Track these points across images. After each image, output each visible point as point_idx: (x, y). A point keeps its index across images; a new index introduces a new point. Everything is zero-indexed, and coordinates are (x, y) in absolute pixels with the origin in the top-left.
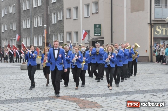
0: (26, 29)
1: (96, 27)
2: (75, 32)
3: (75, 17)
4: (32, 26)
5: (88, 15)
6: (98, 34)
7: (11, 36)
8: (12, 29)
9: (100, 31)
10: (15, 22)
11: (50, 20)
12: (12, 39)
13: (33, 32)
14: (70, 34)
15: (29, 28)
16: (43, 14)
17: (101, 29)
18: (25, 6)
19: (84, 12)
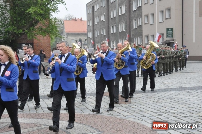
0: (113, 34)
1: (169, 31)
2: (151, 35)
3: (151, 22)
4: (118, 31)
5: (163, 20)
6: (170, 36)
8: (103, 34)
9: (172, 34)
10: (105, 28)
11: (132, 25)
13: (118, 36)
14: (147, 37)
15: (116, 33)
16: (126, 21)
17: (173, 32)
18: (113, 14)
19: (158, 18)
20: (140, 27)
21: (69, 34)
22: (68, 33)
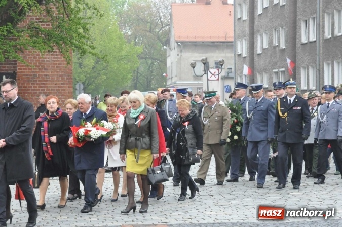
0: (308, 45)
4: (321, 36)
7: (276, 63)
8: (278, 46)
10: (285, 27)
12: (276, 70)
13: (321, 52)
15: (315, 42)
21: (185, 45)
22: (182, 42)
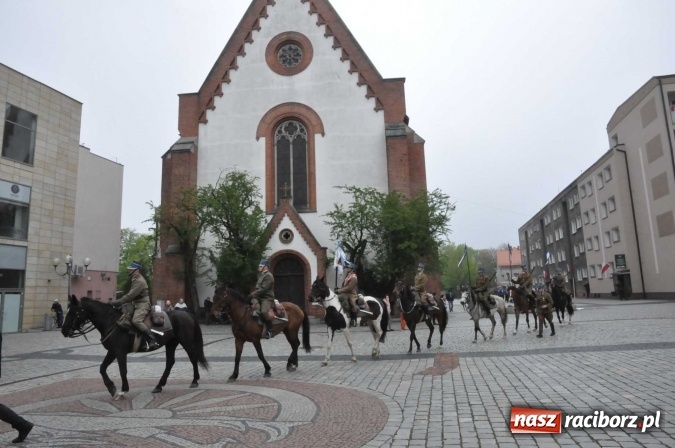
1: (618, 258)
3: (596, 248)
4: (557, 261)
5: (610, 244)
6: (622, 266)
8: (540, 266)
10: (541, 258)
11: (573, 253)
14: (593, 267)
15: (555, 263)
16: (566, 248)
17: (625, 260)
18: (549, 240)
19: (605, 241)
20: (583, 254)
21: (503, 267)
